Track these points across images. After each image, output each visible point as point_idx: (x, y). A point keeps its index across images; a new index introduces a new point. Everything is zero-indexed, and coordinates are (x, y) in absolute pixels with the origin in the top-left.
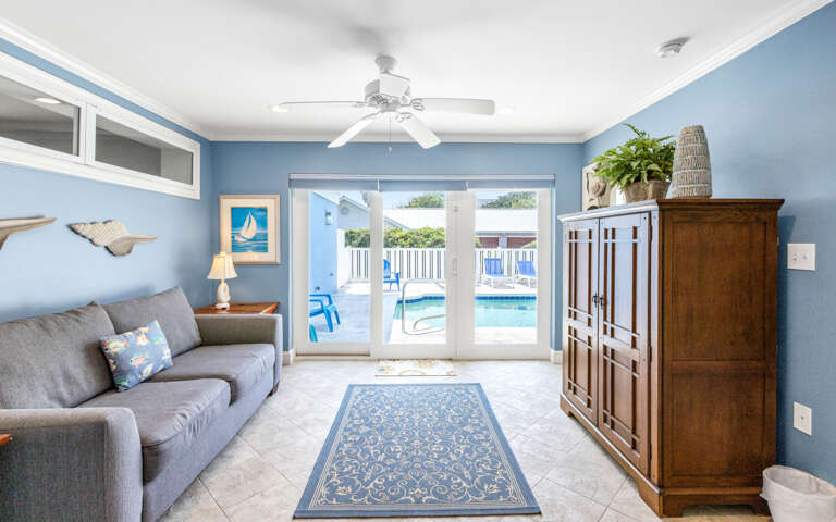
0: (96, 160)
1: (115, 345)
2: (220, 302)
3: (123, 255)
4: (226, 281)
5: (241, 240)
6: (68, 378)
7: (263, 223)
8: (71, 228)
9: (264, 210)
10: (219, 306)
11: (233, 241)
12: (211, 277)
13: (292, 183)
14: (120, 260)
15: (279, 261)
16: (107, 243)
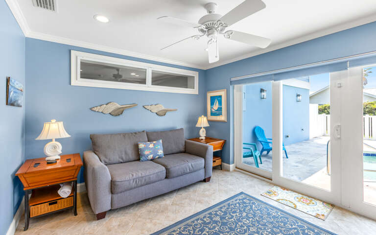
0: (152, 84)
1: (141, 146)
2: (200, 136)
3: (162, 116)
4: (204, 128)
5: (213, 110)
6: (126, 153)
7: (220, 103)
8: (144, 107)
9: (220, 96)
10: (201, 138)
11: (211, 111)
12: (197, 126)
13: (232, 83)
14: (161, 117)
15: (226, 121)
16: (156, 112)
